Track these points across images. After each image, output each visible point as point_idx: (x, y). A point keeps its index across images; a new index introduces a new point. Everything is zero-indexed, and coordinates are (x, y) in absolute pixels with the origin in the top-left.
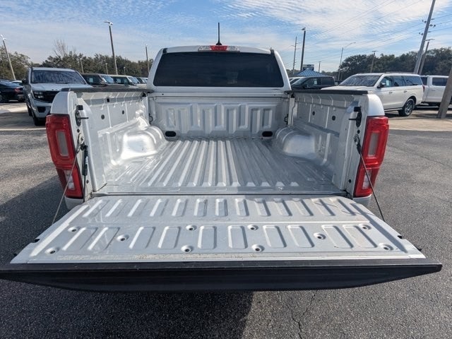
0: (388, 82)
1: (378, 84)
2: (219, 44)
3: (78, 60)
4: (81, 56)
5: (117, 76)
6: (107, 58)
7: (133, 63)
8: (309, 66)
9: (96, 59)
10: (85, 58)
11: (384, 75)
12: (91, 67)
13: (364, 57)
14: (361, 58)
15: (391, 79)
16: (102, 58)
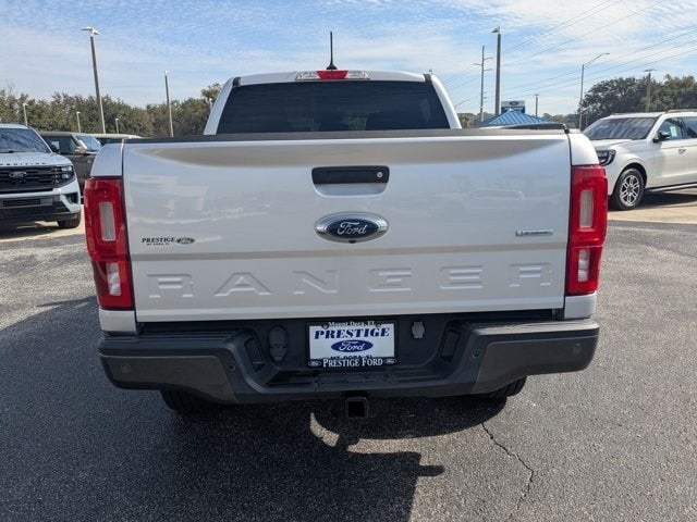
0: (674, 131)
1: (653, 134)
2: (332, 67)
3: (16, 106)
4: (23, 98)
5: (105, 135)
6: (79, 100)
7: (137, 111)
8: (514, 104)
9: (56, 105)
10: (31, 103)
11: (664, 116)
12: (46, 120)
13: (631, 81)
14: (624, 84)
15: (679, 123)
16: (68, 100)
